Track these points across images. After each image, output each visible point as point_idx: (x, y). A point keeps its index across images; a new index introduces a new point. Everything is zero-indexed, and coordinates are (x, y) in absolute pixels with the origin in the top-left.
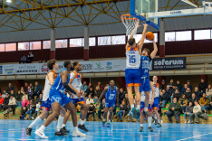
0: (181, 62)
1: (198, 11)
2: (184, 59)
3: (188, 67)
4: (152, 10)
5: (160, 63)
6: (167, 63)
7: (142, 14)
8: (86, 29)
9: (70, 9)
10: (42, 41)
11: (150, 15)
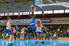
0: (49, 20)
1: (54, 4)
2: (50, 19)
3: (52, 22)
4: (40, 4)
5: (43, 21)
6: (45, 21)
7: (37, 5)
8: (19, 9)
9: (14, 3)
10: (4, 13)
11: (39, 5)
